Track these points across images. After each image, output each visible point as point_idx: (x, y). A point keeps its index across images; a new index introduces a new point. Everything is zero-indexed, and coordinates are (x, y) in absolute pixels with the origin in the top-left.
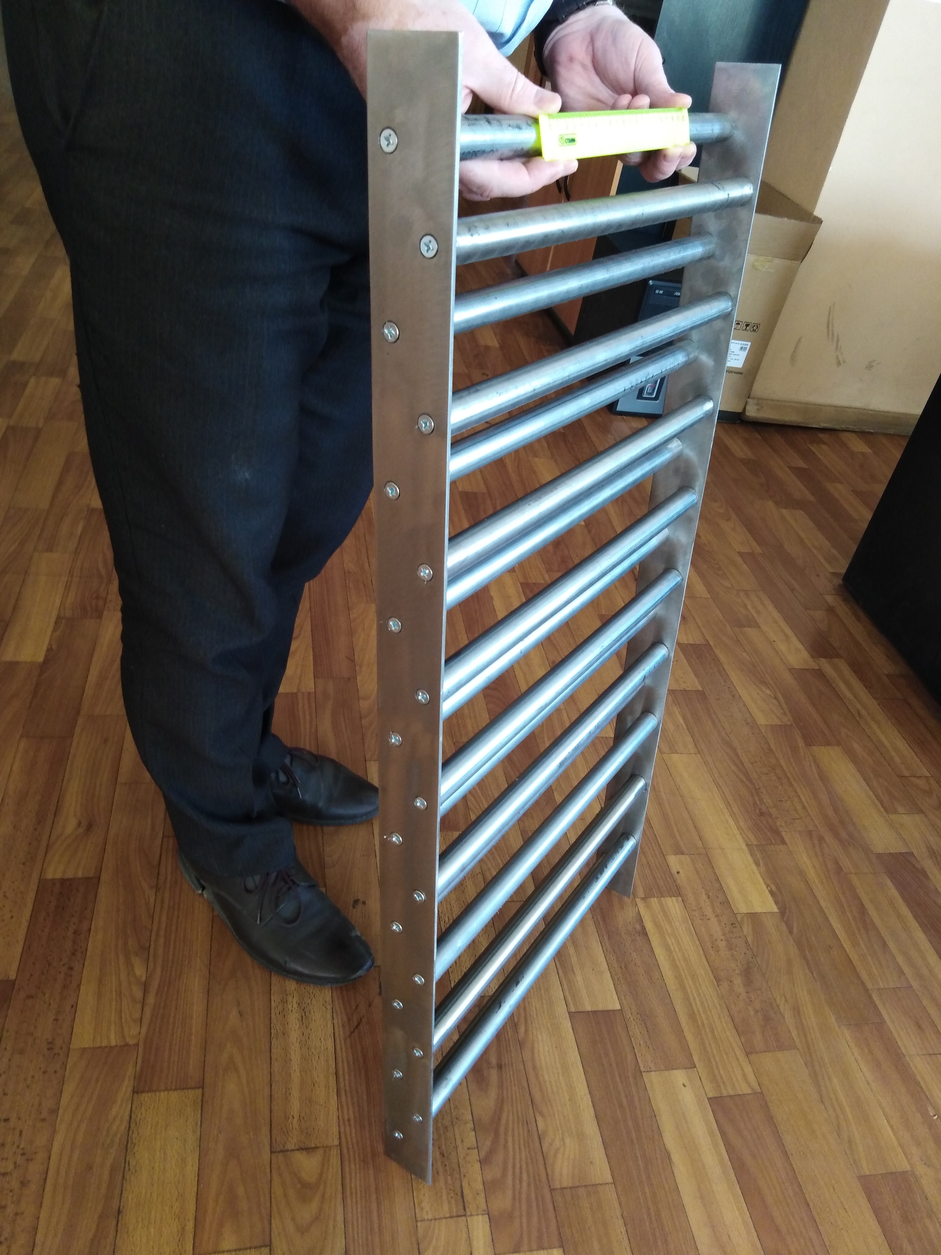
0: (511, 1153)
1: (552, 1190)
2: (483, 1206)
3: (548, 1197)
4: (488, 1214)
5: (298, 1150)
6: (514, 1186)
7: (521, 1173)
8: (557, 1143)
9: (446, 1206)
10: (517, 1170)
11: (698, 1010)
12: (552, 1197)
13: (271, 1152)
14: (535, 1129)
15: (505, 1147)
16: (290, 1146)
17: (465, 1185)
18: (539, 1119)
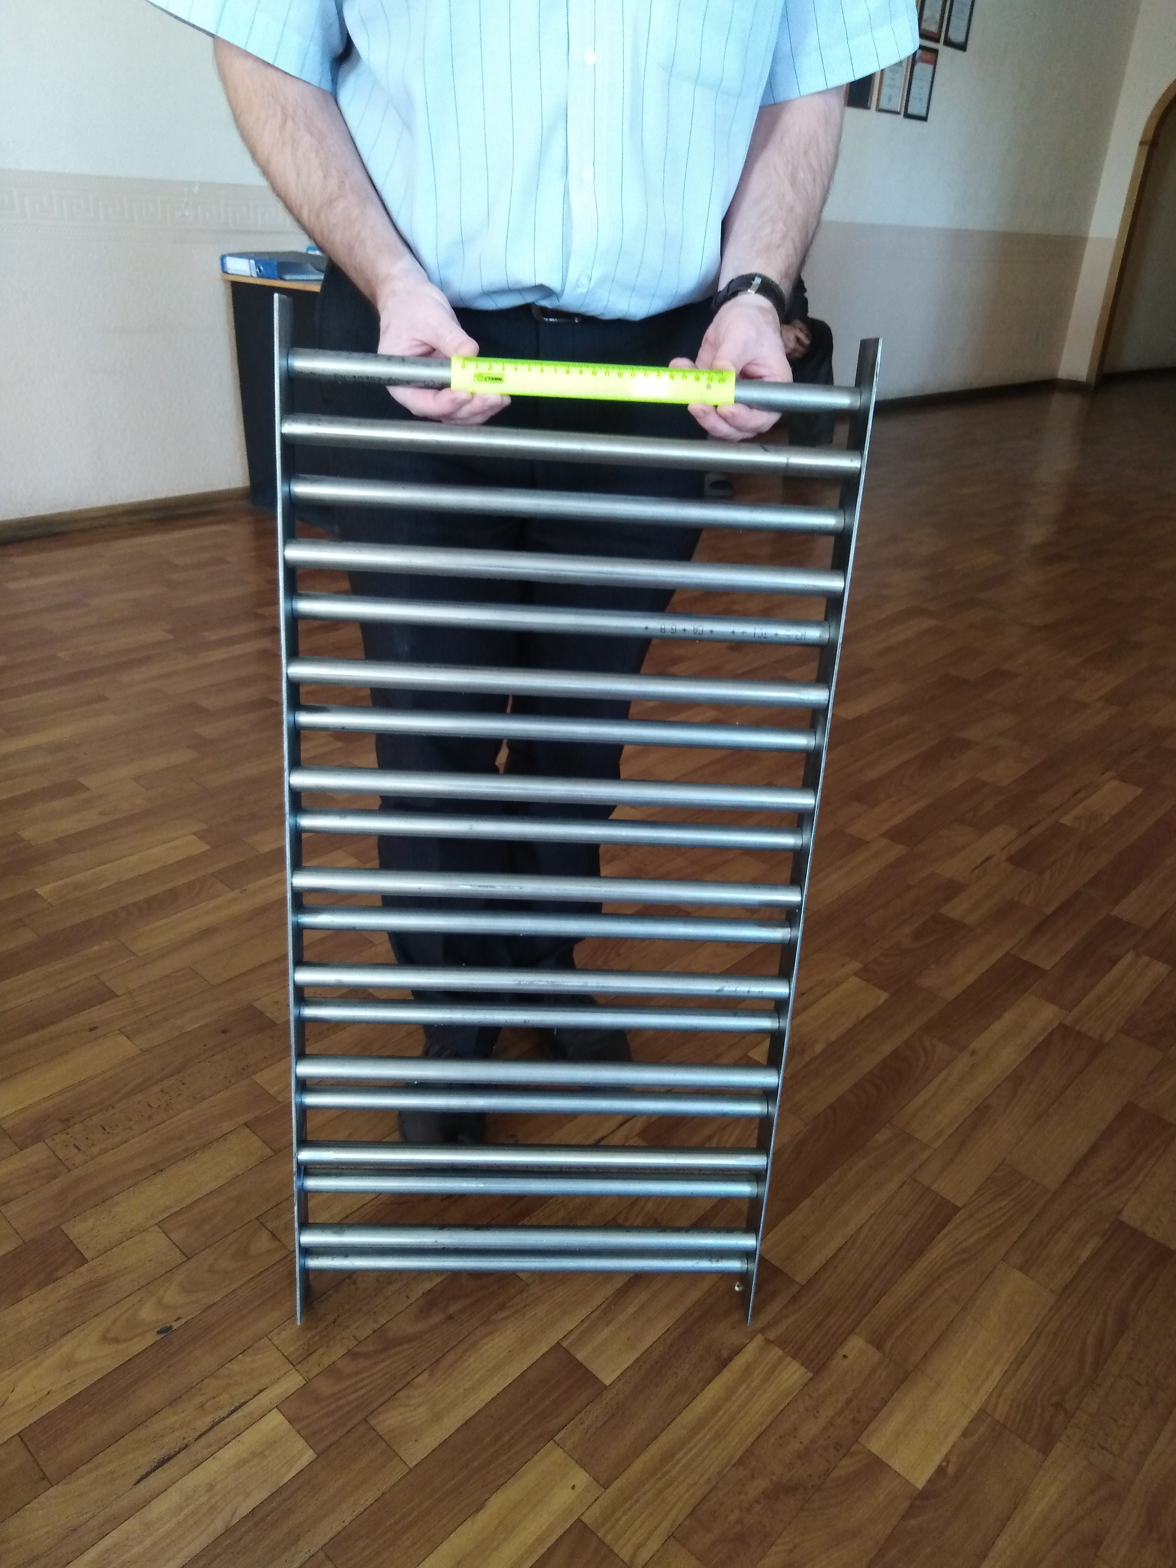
0: (375, 1370)
1: (365, 1420)
2: (312, 1375)
3: (355, 1421)
4: (307, 1382)
5: (269, 1231)
6: (347, 1388)
7: (362, 1388)
8: (413, 1402)
9: (292, 1349)
10: (361, 1385)
11: (679, 1460)
12: (359, 1423)
13: (257, 1218)
14: (414, 1377)
15: (377, 1363)
16: (269, 1226)
17: (320, 1352)
18: (425, 1375)
